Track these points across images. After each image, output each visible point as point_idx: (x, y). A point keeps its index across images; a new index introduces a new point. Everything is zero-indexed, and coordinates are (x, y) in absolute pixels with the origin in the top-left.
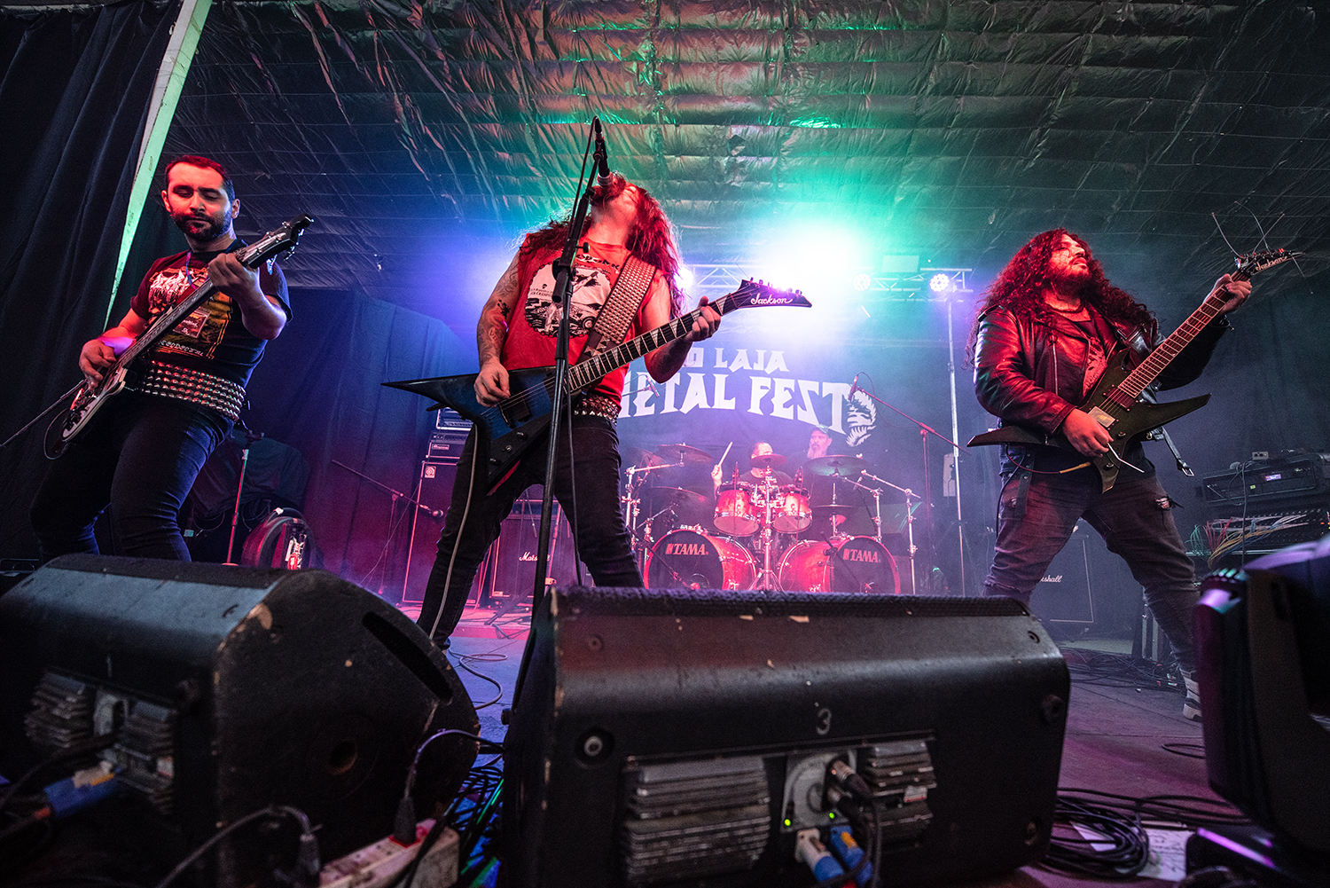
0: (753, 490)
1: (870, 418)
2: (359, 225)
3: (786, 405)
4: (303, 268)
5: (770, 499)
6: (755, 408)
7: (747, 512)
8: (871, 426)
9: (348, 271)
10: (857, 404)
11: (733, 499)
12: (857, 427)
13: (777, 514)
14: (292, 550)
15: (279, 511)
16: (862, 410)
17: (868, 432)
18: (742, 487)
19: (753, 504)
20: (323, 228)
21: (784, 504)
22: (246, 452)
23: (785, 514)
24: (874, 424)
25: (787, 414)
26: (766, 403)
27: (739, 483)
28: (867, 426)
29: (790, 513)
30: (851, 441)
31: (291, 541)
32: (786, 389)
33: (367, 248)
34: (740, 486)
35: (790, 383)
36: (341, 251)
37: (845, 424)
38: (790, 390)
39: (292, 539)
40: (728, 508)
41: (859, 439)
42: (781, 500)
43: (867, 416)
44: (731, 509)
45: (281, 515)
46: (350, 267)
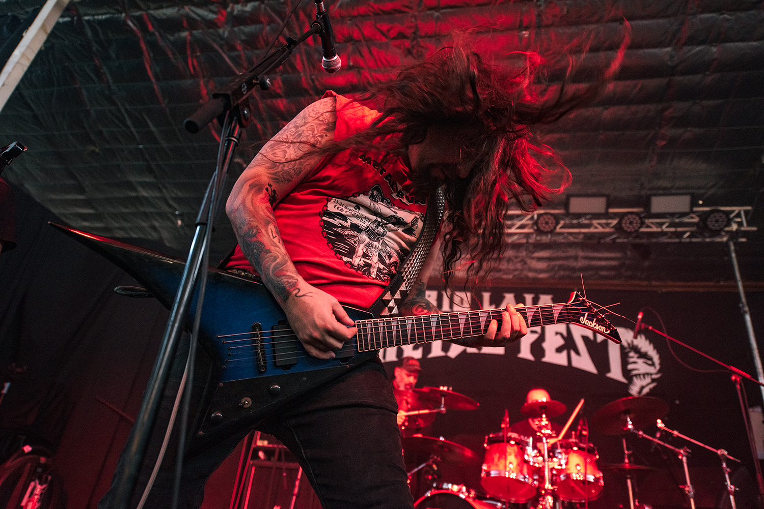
0: (527, 444)
1: (653, 365)
2: (166, 188)
3: (559, 350)
4: (116, 225)
5: (549, 456)
6: (525, 353)
7: (521, 471)
8: (656, 374)
9: (154, 228)
10: (636, 349)
11: (503, 454)
12: (639, 375)
13: (558, 475)
14: (32, 493)
15: (27, 449)
16: (643, 356)
17: (653, 380)
18: (514, 439)
19: (527, 462)
20: (136, 190)
21: (567, 464)
22: (7, 385)
23: (568, 476)
24: (659, 372)
25: (561, 359)
26: (537, 348)
27: (510, 434)
28: (651, 374)
29: (575, 476)
30: (634, 390)
31: (33, 484)
32: (557, 333)
33: (170, 206)
34: (510, 439)
35: (561, 328)
36: (149, 210)
37: (626, 373)
38: (562, 335)
39: (34, 480)
40: (497, 465)
41: (642, 388)
42: (562, 458)
43: (650, 362)
44: (501, 467)
45: (29, 453)
46: (156, 224)
